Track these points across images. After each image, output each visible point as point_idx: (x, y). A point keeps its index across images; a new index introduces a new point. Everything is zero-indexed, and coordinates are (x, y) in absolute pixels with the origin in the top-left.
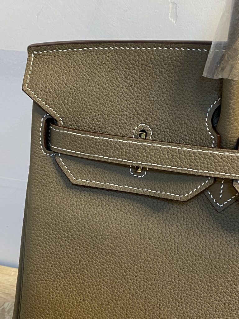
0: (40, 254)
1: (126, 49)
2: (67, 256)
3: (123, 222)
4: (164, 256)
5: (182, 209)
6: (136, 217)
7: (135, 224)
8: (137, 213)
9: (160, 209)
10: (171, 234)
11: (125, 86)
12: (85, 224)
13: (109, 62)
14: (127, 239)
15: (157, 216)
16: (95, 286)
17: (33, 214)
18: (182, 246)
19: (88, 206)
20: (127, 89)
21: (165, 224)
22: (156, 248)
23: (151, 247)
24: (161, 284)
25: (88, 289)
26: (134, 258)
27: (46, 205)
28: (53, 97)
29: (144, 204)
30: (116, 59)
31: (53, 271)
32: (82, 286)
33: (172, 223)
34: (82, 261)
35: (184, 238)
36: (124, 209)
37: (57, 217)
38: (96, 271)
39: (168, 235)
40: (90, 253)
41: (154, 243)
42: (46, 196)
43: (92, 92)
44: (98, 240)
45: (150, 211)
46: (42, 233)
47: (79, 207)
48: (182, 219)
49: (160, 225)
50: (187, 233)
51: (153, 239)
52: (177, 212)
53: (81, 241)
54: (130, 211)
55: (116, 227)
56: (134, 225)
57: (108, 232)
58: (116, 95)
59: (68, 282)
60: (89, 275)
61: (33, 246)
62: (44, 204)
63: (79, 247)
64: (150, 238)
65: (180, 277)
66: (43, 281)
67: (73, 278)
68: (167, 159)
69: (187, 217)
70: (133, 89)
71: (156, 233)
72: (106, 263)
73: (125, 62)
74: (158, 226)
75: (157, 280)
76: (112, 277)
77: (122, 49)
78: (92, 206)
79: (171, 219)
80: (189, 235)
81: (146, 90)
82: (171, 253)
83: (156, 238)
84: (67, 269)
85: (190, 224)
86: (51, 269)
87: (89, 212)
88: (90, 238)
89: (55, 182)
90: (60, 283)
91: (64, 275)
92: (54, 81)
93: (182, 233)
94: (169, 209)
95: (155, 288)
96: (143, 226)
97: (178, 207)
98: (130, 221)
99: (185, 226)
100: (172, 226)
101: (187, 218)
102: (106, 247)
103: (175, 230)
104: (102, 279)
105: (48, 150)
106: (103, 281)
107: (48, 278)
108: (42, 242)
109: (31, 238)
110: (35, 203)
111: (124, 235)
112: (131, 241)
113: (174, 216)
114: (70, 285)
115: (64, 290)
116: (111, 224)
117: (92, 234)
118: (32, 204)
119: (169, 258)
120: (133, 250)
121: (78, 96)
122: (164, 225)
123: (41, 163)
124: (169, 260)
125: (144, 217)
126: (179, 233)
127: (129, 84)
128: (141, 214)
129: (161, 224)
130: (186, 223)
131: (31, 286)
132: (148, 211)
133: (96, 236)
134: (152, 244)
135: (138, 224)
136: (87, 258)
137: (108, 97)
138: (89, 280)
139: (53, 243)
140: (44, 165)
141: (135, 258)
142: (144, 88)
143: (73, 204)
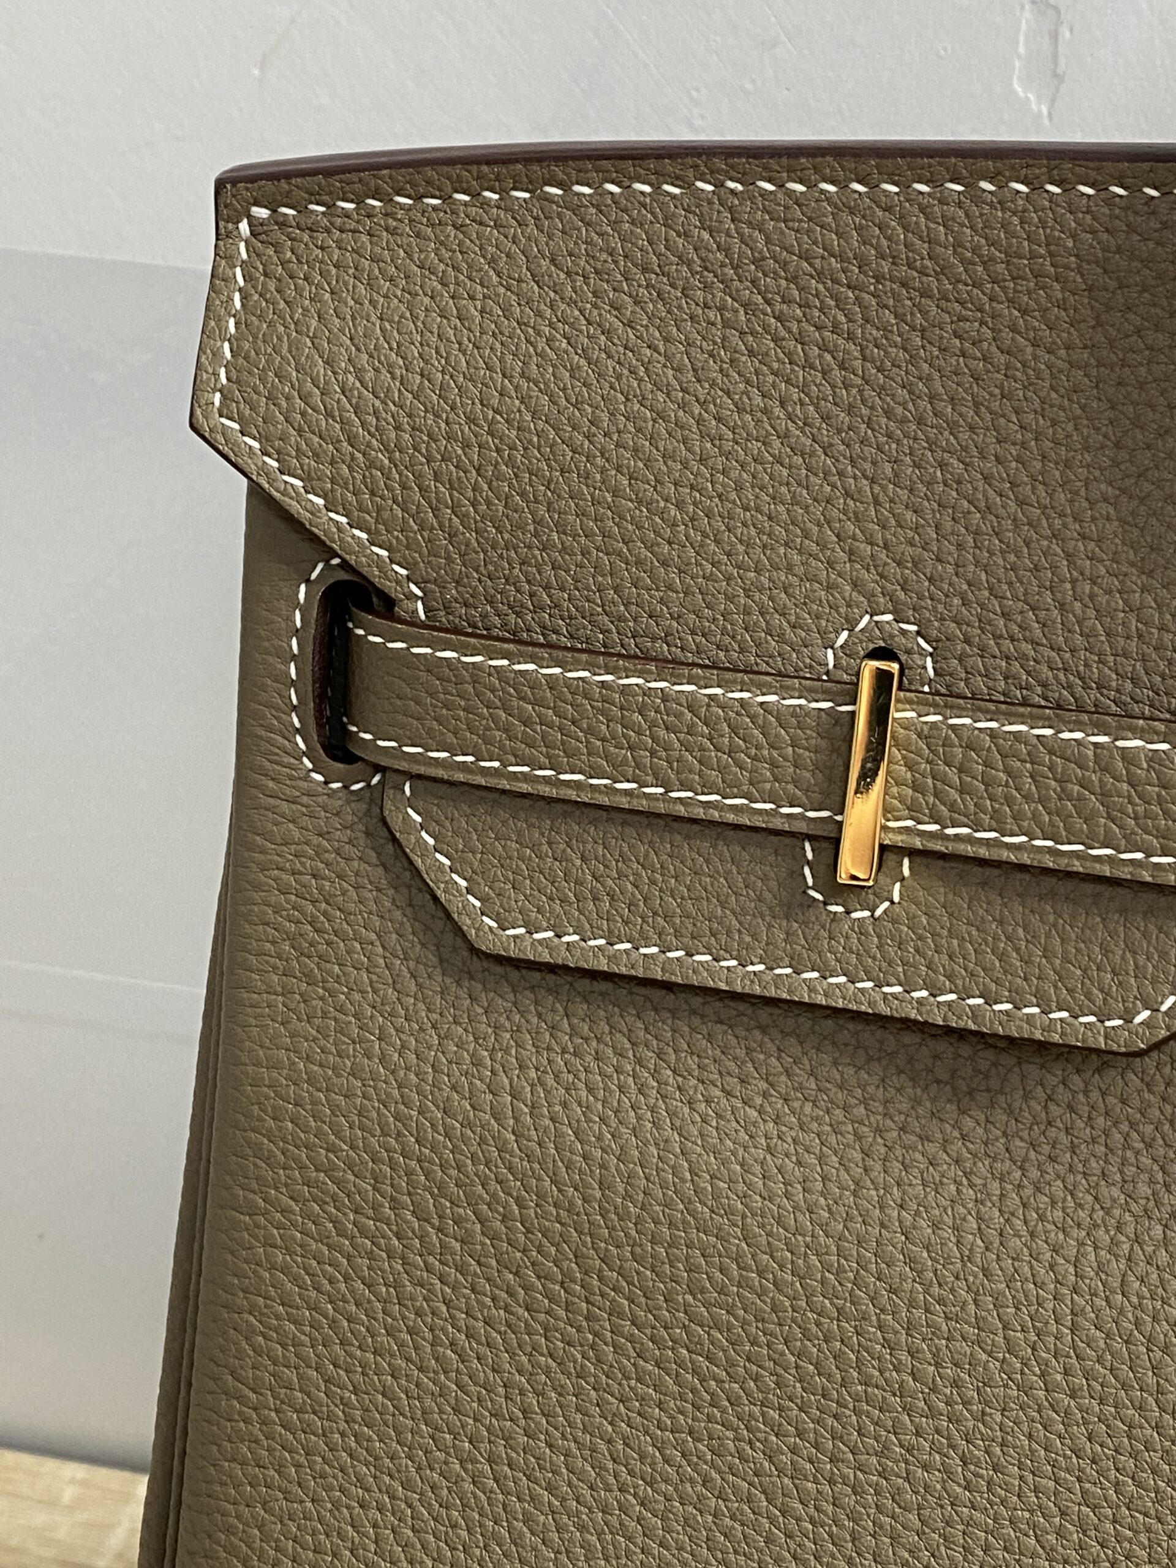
0: (284, 1346)
1: (791, 193)
2: (437, 1360)
3: (757, 1169)
4: (994, 1365)
5: (1095, 1095)
6: (833, 1139)
7: (825, 1179)
8: (838, 1113)
9: (971, 1093)
10: (1032, 1235)
11: (782, 404)
12: (539, 1179)
13: (689, 264)
14: (782, 1267)
15: (956, 1134)
16: (599, 1535)
17: (248, 1115)
18: (1100, 1303)
19: (557, 1077)
20: (790, 417)
21: (1002, 1180)
22: (947, 1318)
23: (919, 1313)
24: (977, 1525)
25: (559, 1552)
26: (819, 1375)
27: (321, 1065)
28: (372, 464)
29: (875, 1066)
30: (727, 251)
31: (353, 1445)
32: (521, 1535)
33: (1043, 1172)
34: (522, 1393)
35: (1109, 1261)
36: (765, 1095)
37: (385, 1134)
38: (602, 1446)
39: (1014, 1243)
40: (569, 1344)
41: (936, 1290)
42: (325, 1015)
43: (589, 437)
44: (611, 1270)
45: (916, 1102)
46: (294, 1225)
47: (506, 1081)
48: (1100, 1149)
49: (971, 1185)
50: (1130, 1230)
51: (930, 1263)
52: (1072, 1109)
53: (516, 1274)
54: (796, 1104)
55: (716, 1196)
56: (819, 1186)
57: (671, 1225)
58: (727, 455)
59: (443, 1511)
60: (564, 1471)
61: (241, 1301)
62: (308, 1059)
63: (506, 1309)
64: (911, 1261)
65: (1087, 1485)
66: (302, 1502)
67: (468, 1486)
68: (1027, 798)
69: (1127, 1136)
70: (826, 418)
71: (947, 1233)
72: (660, 1405)
73: (784, 265)
74: (958, 1191)
75: (952, 1504)
76: (691, 1480)
77: (764, 193)
78: (583, 1076)
79: (1032, 1154)
80: (1137, 1240)
81: (904, 421)
82: (1034, 1349)
83: (948, 1260)
84: (438, 1434)
85: (1145, 1177)
86: (343, 1434)
87: (565, 1105)
88: (567, 1259)
89: (374, 937)
90: (393, 1514)
91: (419, 1469)
92: (370, 375)
93: (1101, 1232)
94: (1026, 1097)
95: (942, 1548)
96: (873, 1193)
97: (1076, 1081)
98: (799, 1163)
99: (1115, 1192)
100: (1038, 1189)
101: (1127, 1146)
102: (660, 1308)
103: (1059, 1214)
104: (635, 1495)
105: (335, 758)
106: (642, 1504)
107: (328, 1489)
108: (296, 1280)
109: (230, 1258)
110: (261, 1053)
111: (763, 1240)
112: (801, 1278)
113: (1052, 1132)
114: (454, 1526)
115: (420, 1554)
116: (688, 1176)
117: (580, 1233)
118: (245, 1059)
119: (1022, 1373)
120: (814, 1329)
121: (510, 462)
122: (995, 1187)
123: (296, 834)
124: (1026, 1389)
125: (879, 1140)
126: (1084, 1233)
127: (804, 389)
128: (861, 1123)
129: (978, 1181)
130: (1121, 1172)
131: (230, 1530)
132: (905, 1106)
133: (603, 1245)
134: (926, 1292)
135: (843, 1174)
136: (547, 1372)
137: (685, 465)
138: (563, 1500)
139: (359, 1285)
140: (316, 840)
141: (829, 1377)
142: (888, 413)
143: (477, 1063)
